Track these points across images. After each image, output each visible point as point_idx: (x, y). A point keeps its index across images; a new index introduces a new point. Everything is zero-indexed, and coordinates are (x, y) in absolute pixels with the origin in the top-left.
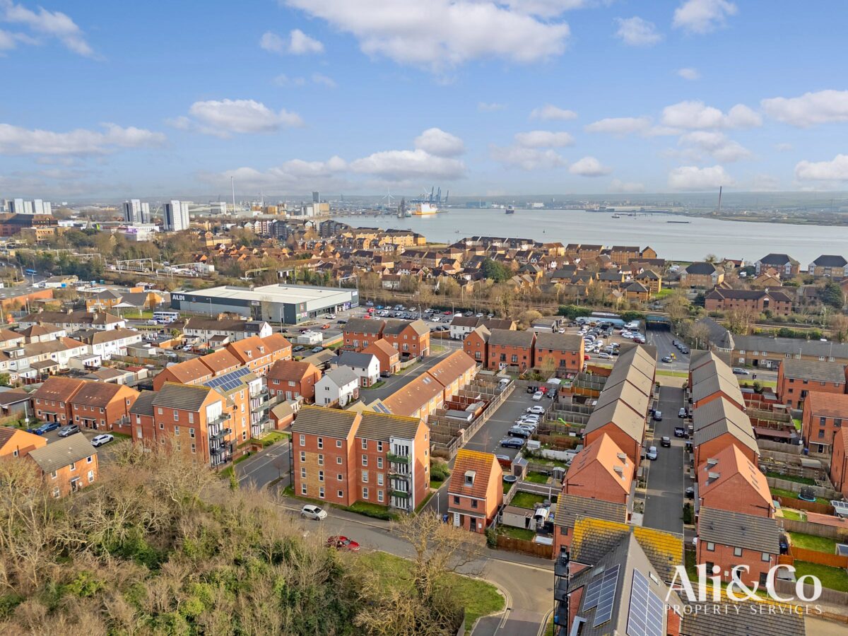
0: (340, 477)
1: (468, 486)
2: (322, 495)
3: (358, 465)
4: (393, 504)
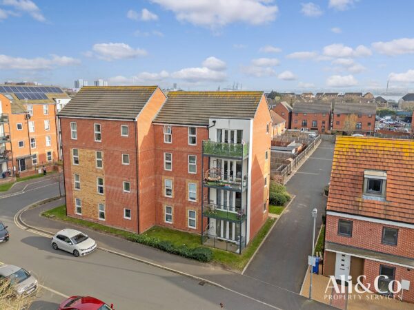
0: (127, 187)
1: (375, 198)
2: (102, 215)
3: (157, 169)
4: (213, 232)
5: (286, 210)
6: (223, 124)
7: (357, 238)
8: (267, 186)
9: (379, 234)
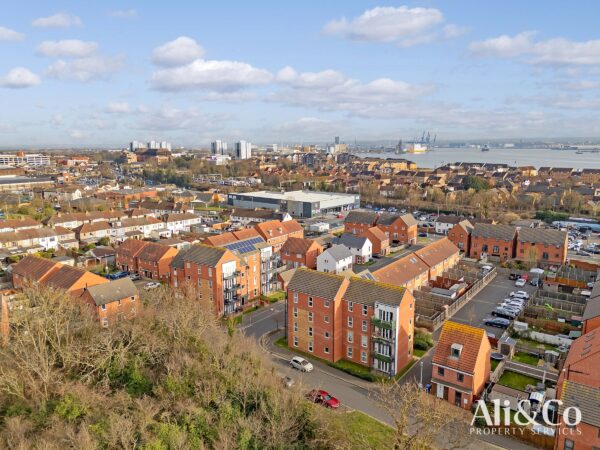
0: (327, 335)
1: (454, 359)
2: (311, 349)
3: (344, 325)
4: (376, 366)
5: (427, 354)
6: (382, 307)
7: (446, 377)
8: (411, 340)
9: (456, 377)
